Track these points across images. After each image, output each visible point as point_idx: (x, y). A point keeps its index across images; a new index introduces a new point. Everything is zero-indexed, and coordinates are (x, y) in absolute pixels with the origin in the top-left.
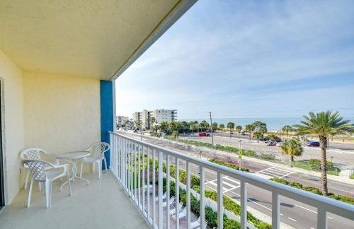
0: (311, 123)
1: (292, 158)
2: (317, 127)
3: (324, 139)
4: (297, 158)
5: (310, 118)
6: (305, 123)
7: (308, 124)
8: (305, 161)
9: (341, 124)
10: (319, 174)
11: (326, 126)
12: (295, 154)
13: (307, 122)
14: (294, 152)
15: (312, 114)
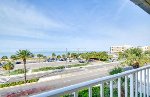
0: (20, 54)
1: (9, 71)
2: (22, 56)
3: (25, 60)
4: (11, 71)
5: (19, 52)
6: (17, 54)
7: (18, 55)
8: (15, 71)
9: (30, 54)
10: (23, 75)
11: (26, 55)
12: (11, 69)
13: (18, 54)
14: (10, 68)
15: (20, 50)
